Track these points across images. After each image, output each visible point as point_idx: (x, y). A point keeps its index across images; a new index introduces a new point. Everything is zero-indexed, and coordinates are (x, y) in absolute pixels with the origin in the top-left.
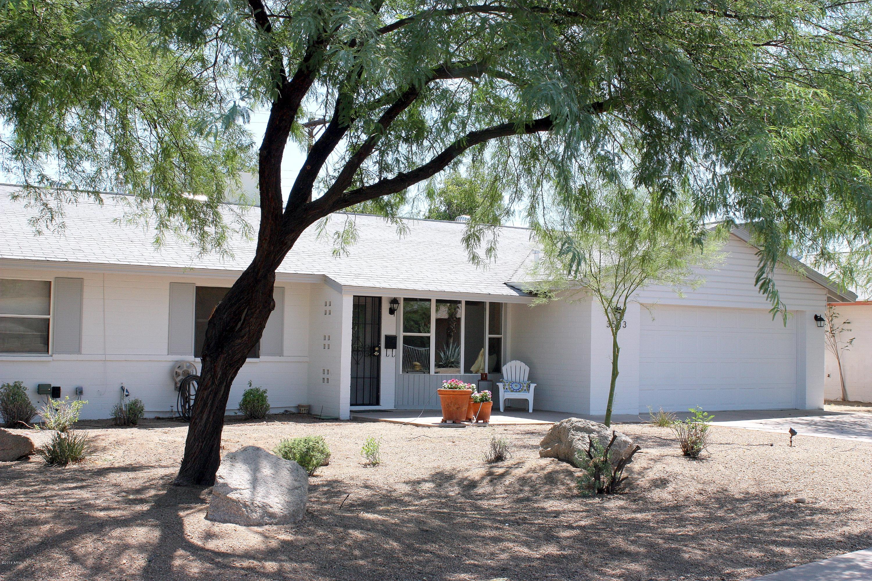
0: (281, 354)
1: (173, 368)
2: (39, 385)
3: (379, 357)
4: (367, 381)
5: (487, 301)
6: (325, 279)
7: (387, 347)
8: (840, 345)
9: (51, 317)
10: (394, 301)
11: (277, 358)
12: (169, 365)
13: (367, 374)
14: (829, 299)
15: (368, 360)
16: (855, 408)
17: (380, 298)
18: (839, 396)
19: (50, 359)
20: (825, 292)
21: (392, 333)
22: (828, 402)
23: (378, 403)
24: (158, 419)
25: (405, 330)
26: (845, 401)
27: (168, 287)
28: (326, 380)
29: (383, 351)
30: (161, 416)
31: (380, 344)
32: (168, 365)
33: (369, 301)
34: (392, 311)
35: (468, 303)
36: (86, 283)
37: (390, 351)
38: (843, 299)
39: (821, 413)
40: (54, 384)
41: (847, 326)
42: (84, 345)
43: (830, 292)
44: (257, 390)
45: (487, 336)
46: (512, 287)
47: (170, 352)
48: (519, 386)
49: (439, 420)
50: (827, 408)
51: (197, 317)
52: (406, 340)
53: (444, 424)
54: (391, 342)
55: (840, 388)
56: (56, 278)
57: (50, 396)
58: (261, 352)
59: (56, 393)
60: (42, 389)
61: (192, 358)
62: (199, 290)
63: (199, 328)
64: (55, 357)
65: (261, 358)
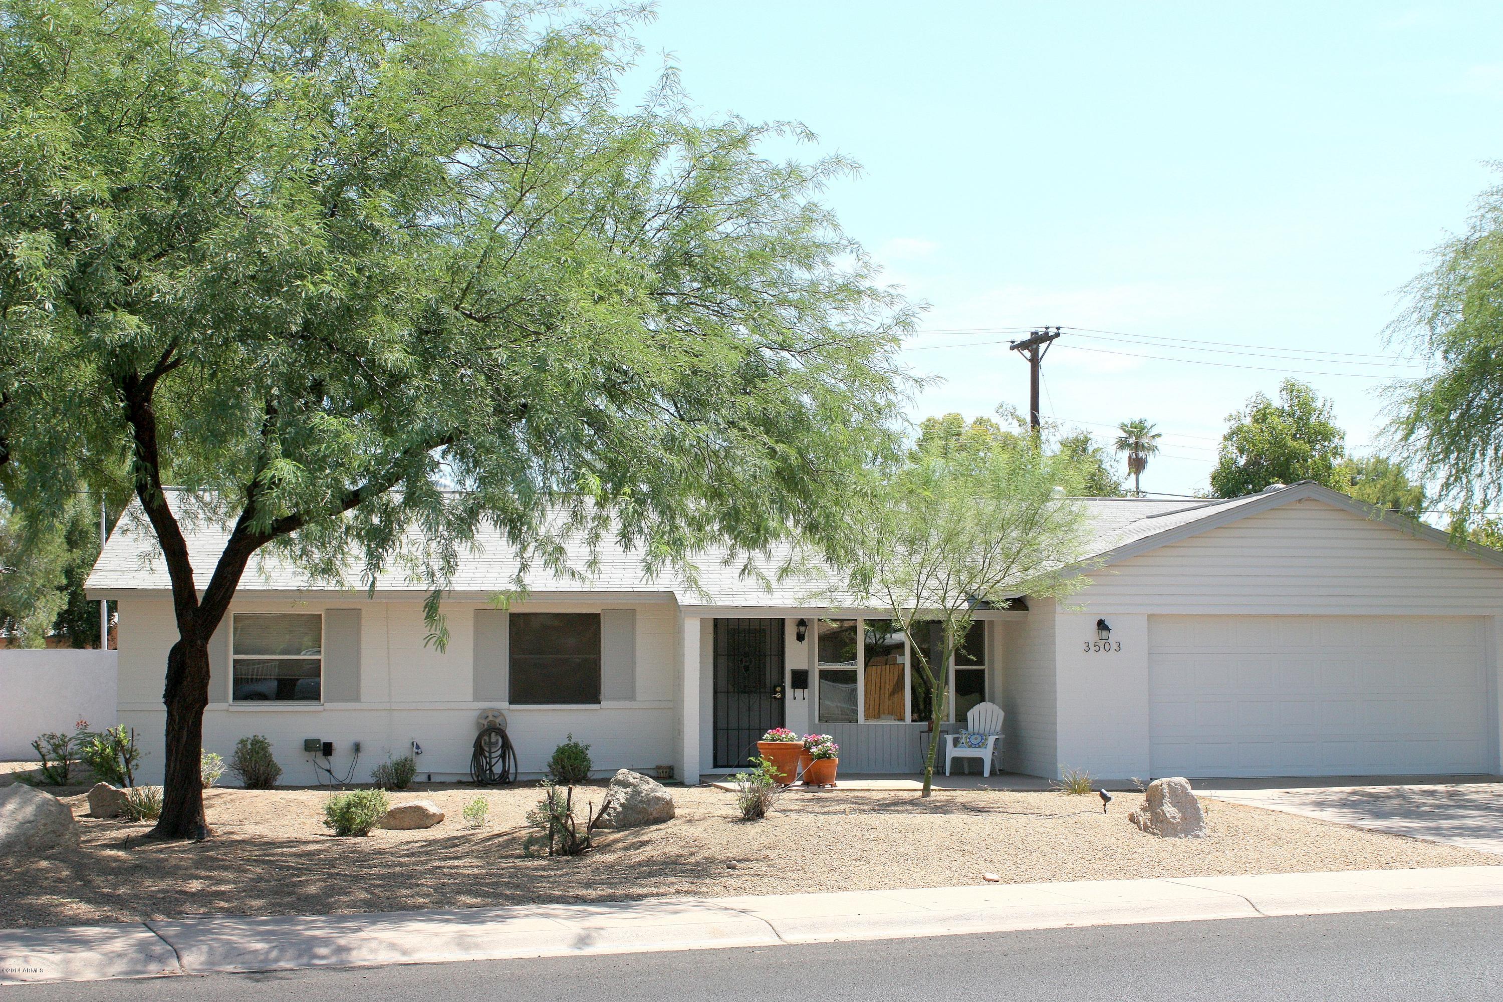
0: (632, 698)
1: (479, 717)
2: (306, 741)
3: (781, 700)
6: (673, 597)
7: (794, 686)
9: (322, 657)
10: (802, 623)
11: (626, 704)
12: (477, 713)
15: (765, 704)
17: (783, 620)
19: (320, 708)
21: (802, 666)
25: (822, 662)
27: (471, 615)
28: (679, 732)
29: (789, 691)
30: (464, 779)
31: (784, 682)
32: (474, 716)
34: (800, 637)
36: (364, 614)
37: (799, 692)
40: (325, 739)
42: (363, 690)
44: (576, 745)
45: (952, 667)
47: (476, 698)
48: (980, 738)
51: (511, 653)
52: (824, 675)
54: (801, 680)
56: (328, 610)
57: (320, 754)
58: (603, 696)
59: (327, 749)
60: (310, 745)
61: (505, 705)
62: (514, 618)
63: (516, 667)
64: (328, 706)
65: (604, 703)
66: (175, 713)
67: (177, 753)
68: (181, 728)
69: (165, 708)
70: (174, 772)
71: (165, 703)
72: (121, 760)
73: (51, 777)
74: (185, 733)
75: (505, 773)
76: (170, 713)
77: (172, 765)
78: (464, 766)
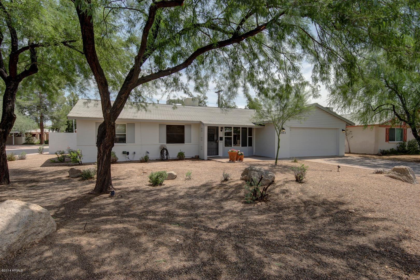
0: (191, 142)
3: (218, 143)
4: (215, 149)
5: (248, 127)
6: (201, 122)
7: (220, 140)
8: (348, 138)
9: (126, 134)
10: (222, 128)
11: (189, 143)
13: (215, 147)
14: (347, 125)
15: (215, 143)
16: (354, 155)
17: (218, 127)
18: (348, 151)
19: (126, 144)
20: (345, 123)
21: (222, 136)
22: (346, 153)
23: (218, 155)
24: (156, 160)
25: (225, 135)
26: (350, 153)
27: (158, 125)
28: (201, 149)
31: (218, 139)
32: (159, 146)
33: (215, 128)
34: (221, 131)
35: (242, 128)
36: (136, 124)
37: (221, 141)
38: (351, 125)
39: (344, 156)
40: (127, 151)
41: (351, 133)
42: (136, 141)
43: (347, 123)
44: (182, 152)
45: (248, 137)
46: (254, 123)
47: (160, 142)
49: (228, 160)
50: (346, 155)
51: (167, 133)
52: (225, 138)
53: (230, 162)
54: (221, 139)
55: (348, 149)
56: (127, 124)
57: (126, 154)
58: (185, 142)
59: (128, 153)
60: (124, 153)
61: (165, 144)
62: (167, 126)
63: (168, 136)
64: (128, 144)
65: (185, 143)
66: (101, 150)
67: (102, 164)
68: (103, 155)
69: (97, 148)
70: (101, 170)
71: (97, 146)
72: (78, 157)
73: (60, 160)
74: (105, 157)
75: (167, 158)
76: (99, 150)
77: (100, 168)
78: (159, 156)
